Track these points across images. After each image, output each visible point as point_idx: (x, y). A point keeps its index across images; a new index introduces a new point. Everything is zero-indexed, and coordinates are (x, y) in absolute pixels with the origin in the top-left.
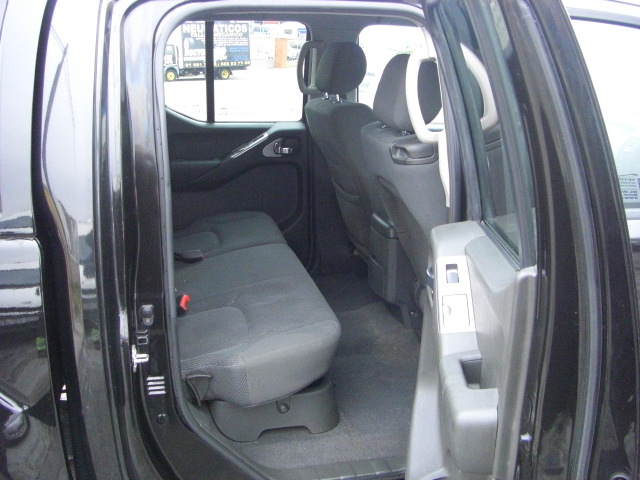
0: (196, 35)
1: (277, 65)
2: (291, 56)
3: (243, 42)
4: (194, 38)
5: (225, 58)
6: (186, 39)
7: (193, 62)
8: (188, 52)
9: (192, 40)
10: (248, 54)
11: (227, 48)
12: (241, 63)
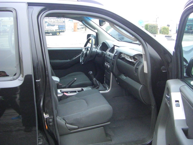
0: (49, 22)
1: (74, 31)
2: (79, 28)
3: (63, 24)
4: (48, 23)
5: (58, 29)
6: (46, 23)
7: (48, 30)
8: (47, 27)
9: (48, 24)
10: (65, 27)
11: (59, 26)
12: (63, 30)
